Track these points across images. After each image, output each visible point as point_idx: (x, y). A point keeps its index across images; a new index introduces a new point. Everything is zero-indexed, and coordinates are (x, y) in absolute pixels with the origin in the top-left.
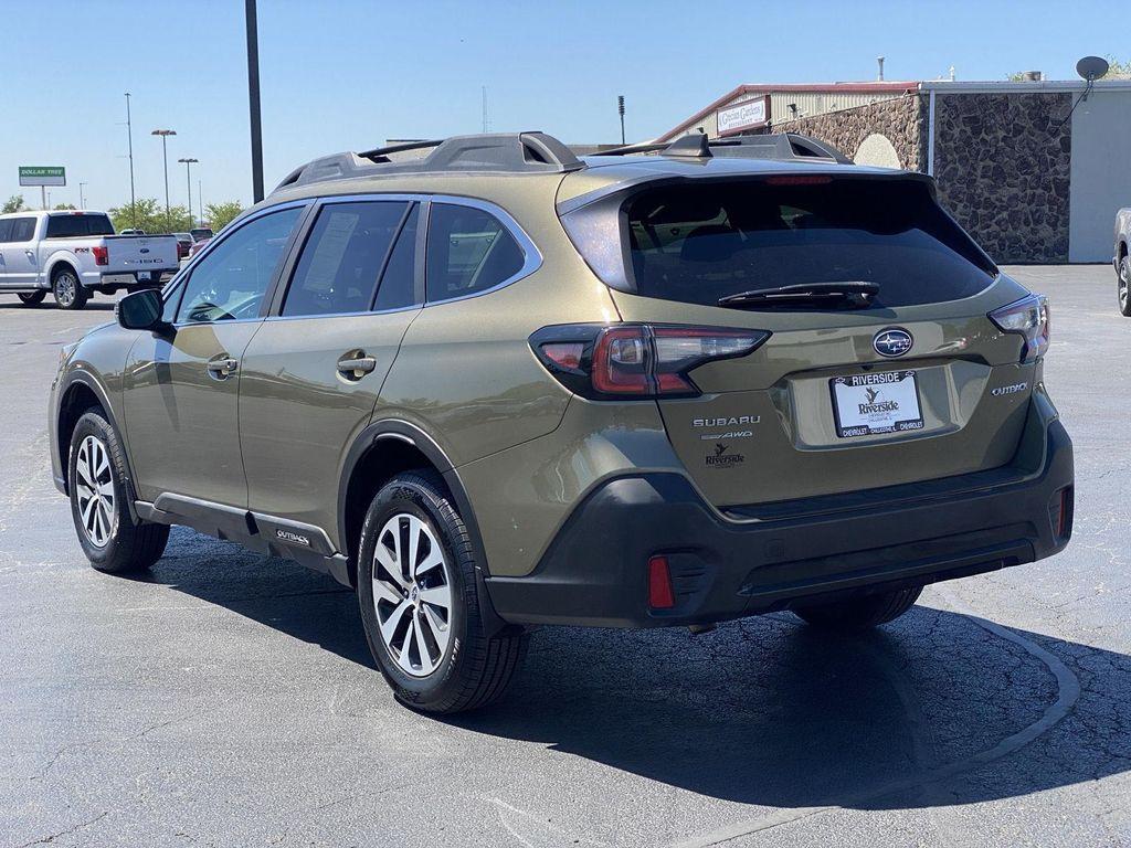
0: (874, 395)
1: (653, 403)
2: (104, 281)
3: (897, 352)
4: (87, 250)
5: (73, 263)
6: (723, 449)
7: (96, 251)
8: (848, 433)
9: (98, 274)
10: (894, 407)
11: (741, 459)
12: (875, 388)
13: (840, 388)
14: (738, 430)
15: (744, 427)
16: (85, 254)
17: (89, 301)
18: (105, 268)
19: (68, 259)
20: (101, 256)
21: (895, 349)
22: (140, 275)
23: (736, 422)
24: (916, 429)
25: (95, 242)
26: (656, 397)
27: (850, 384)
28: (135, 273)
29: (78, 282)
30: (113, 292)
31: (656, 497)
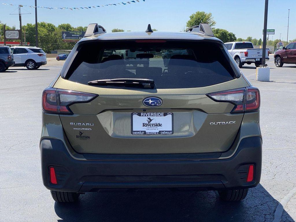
0: (151, 120)
1: (58, 115)
2: (247, 61)
3: (154, 106)
4: (243, 52)
5: (240, 56)
6: (82, 134)
7: (245, 52)
8: (136, 133)
9: (245, 59)
10: (160, 125)
11: (89, 137)
12: (151, 118)
13: (135, 117)
14: (86, 128)
15: (88, 127)
16: (242, 53)
17: (243, 66)
18: (247, 57)
19: (238, 55)
20: (246, 54)
21: (153, 104)
22: (256, 60)
23: (84, 125)
24: (170, 135)
25: (245, 50)
26: (59, 114)
27: (140, 115)
28: (255, 59)
29: (240, 61)
30: (250, 64)
31: (51, 147)
